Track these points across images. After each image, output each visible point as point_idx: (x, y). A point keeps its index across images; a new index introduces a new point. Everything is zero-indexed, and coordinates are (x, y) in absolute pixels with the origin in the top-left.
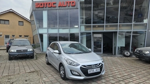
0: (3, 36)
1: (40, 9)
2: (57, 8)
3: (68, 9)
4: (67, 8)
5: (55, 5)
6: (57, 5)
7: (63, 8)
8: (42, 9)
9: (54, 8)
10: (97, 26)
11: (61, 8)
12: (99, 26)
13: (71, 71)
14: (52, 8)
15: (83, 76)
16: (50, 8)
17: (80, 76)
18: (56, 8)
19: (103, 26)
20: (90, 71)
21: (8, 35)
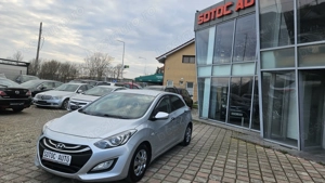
0: (185, 83)
1: (204, 26)
2: (235, 14)
5: (230, 10)
8: (208, 24)
9: (228, 18)
18: (232, 16)
20: (46, 155)
21: (190, 81)
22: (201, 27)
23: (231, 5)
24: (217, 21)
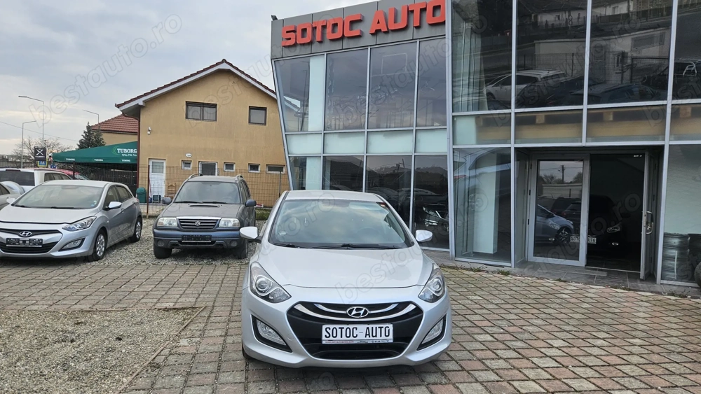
0: (196, 165)
1: (298, 50)
2: (368, 40)
3: (413, 40)
4: (408, 35)
5: (356, 30)
6: (366, 28)
7: (391, 38)
8: (307, 50)
9: (352, 44)
10: (541, 119)
11: (381, 39)
12: (553, 120)
13: (255, 319)
14: (346, 44)
15: (299, 353)
16: (337, 46)
17: (286, 348)
18: (362, 42)
19: (575, 119)
20: (332, 335)
21: (209, 160)
22: (287, 52)
23: (360, 21)
24: (328, 46)
